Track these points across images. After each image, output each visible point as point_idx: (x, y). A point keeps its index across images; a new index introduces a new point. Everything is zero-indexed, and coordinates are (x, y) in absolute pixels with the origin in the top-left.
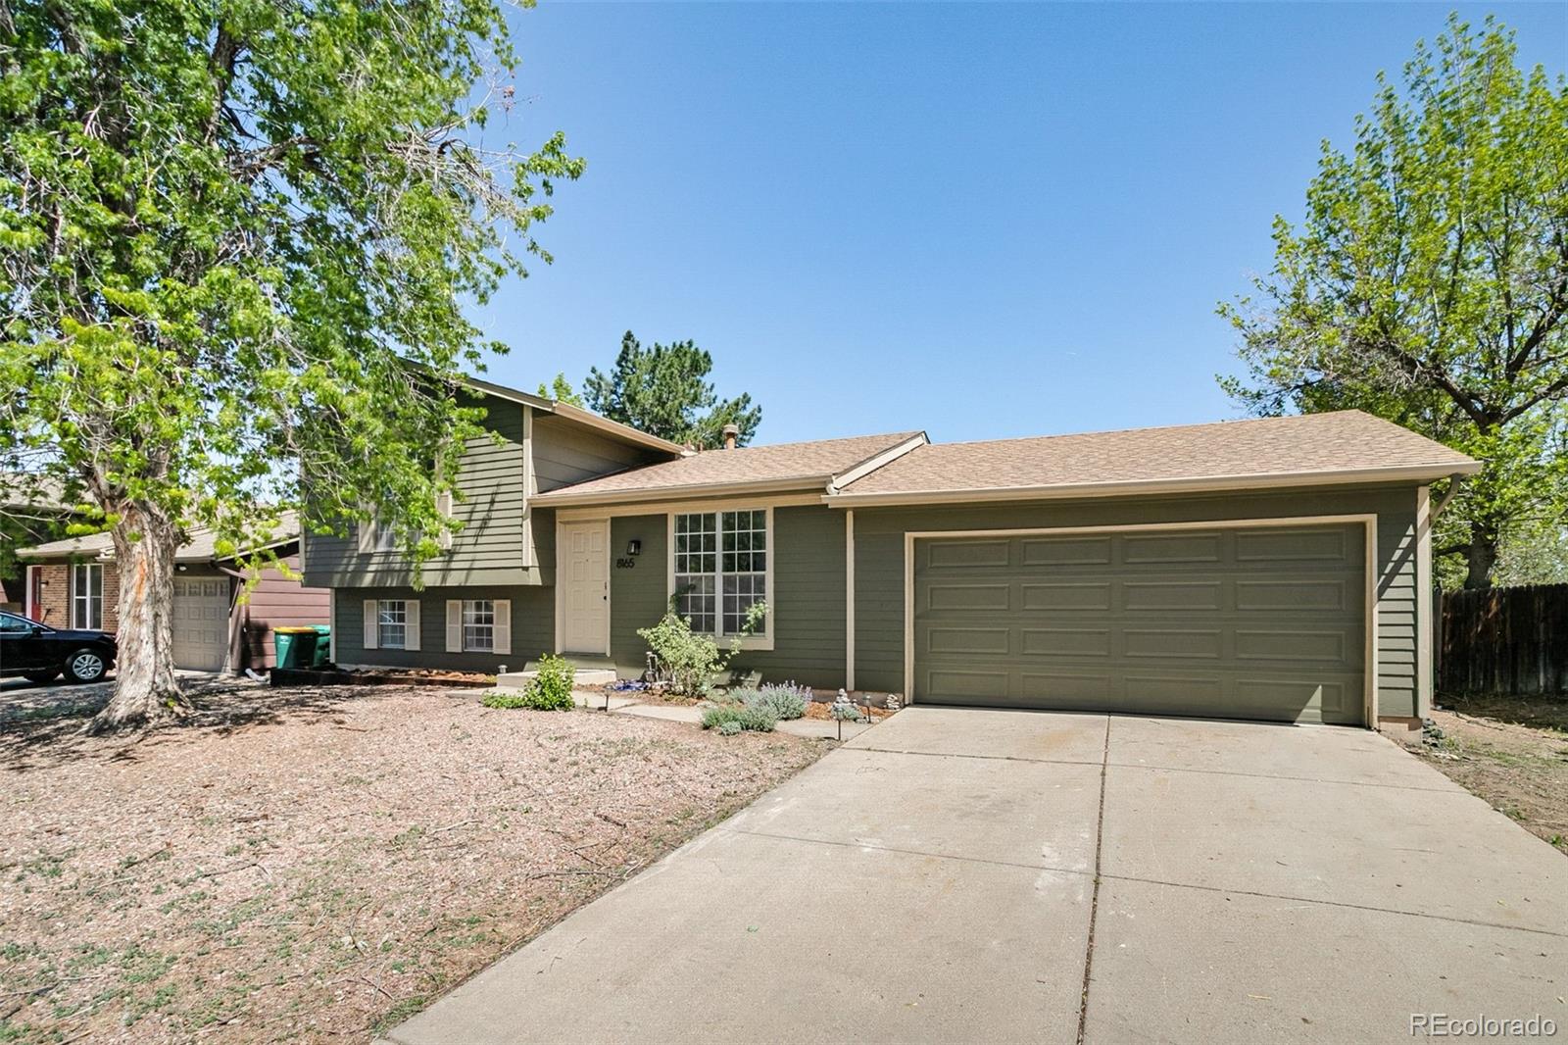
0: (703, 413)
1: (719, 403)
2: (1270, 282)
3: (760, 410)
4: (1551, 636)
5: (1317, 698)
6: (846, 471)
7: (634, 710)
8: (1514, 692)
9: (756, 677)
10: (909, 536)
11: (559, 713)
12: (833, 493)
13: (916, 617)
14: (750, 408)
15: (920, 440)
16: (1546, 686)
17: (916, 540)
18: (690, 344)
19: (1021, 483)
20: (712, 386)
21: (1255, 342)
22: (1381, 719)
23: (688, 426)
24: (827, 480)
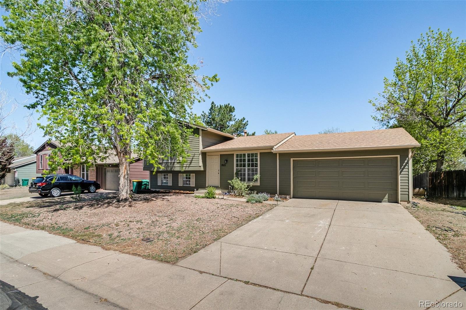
0: (232, 123)
1: (237, 120)
2: (383, 94)
3: (248, 122)
4: (457, 183)
5: (387, 196)
6: (277, 144)
7: (229, 199)
8: (448, 197)
9: (256, 192)
10: (292, 159)
11: (213, 199)
12: (274, 150)
13: (293, 178)
14: (245, 121)
15: (293, 135)
16: (456, 196)
17: (293, 160)
18: (229, 104)
19: (318, 148)
20: (235, 115)
21: (379, 109)
22: (401, 201)
23: (229, 126)
24: (273, 147)
